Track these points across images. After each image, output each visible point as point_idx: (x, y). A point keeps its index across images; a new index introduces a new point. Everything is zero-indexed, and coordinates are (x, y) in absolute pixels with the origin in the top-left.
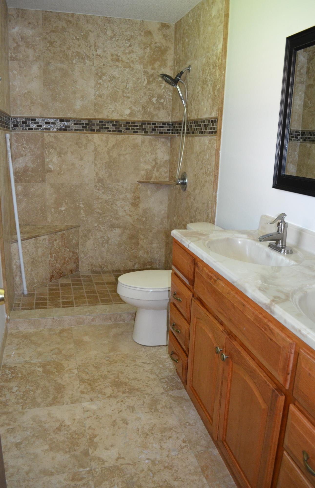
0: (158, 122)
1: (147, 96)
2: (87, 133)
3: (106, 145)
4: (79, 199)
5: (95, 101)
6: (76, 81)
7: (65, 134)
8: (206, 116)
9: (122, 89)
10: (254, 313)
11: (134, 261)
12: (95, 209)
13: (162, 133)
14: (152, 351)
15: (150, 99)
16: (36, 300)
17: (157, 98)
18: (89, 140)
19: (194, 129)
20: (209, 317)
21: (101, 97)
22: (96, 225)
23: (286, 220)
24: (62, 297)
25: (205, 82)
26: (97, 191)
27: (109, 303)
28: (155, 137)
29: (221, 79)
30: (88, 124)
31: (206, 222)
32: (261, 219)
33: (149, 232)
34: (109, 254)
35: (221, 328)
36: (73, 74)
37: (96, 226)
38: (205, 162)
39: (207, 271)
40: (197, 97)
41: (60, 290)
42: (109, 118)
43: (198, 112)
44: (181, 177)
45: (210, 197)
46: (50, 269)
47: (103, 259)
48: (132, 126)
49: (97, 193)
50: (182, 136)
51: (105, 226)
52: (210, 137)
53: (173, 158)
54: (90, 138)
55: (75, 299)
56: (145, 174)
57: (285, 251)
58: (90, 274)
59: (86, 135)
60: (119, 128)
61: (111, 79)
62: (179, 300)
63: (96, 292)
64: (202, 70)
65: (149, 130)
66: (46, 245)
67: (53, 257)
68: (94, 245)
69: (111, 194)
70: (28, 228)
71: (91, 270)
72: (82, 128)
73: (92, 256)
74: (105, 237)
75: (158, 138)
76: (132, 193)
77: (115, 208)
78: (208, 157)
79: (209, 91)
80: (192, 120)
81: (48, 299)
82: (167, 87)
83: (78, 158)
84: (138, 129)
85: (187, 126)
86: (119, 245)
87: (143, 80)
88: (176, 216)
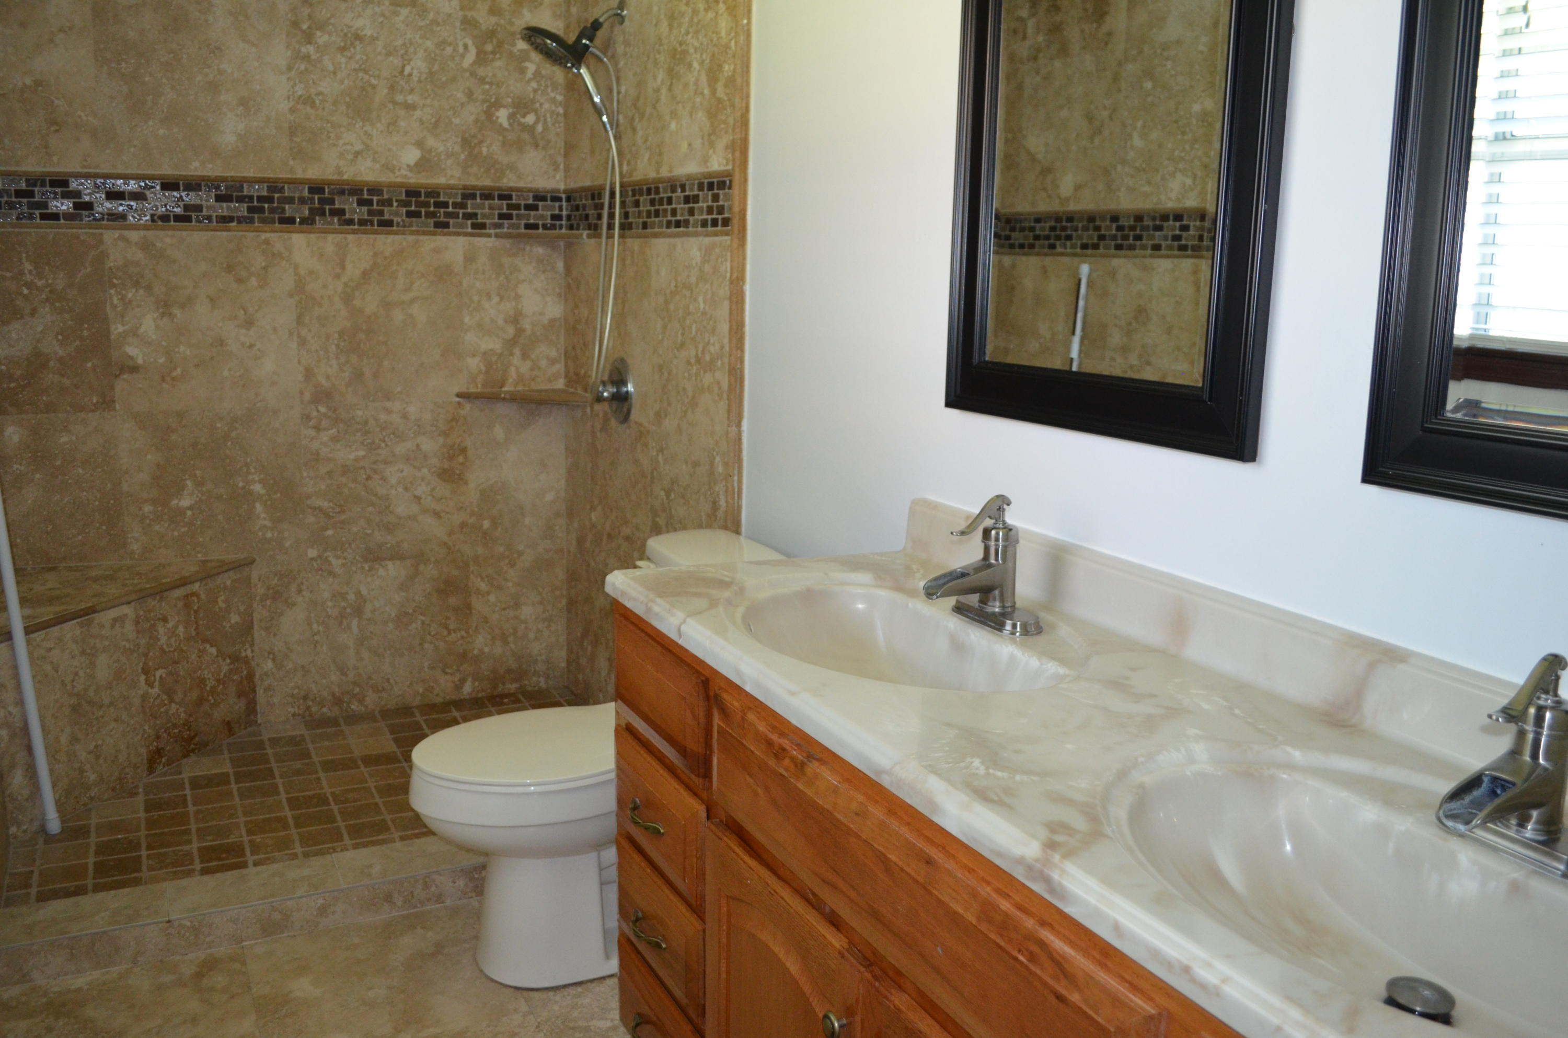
0: (519, 190)
1: (477, 104)
2: (266, 232)
3: (338, 270)
4: (247, 465)
5: (292, 118)
6: (218, 48)
7: (184, 233)
8: (690, 168)
9: (387, 79)
10: (974, 894)
11: (458, 670)
12: (308, 497)
13: (535, 227)
14: (556, 1008)
15: (489, 115)
16: (97, 853)
17: (511, 110)
18: (274, 255)
19: (649, 212)
20: (783, 899)
21: (313, 105)
22: (312, 553)
23: (1010, 518)
24: (198, 830)
25: (679, 56)
26: (312, 433)
27: (380, 837)
28: (510, 241)
29: (736, 43)
30: (270, 200)
31: (709, 526)
32: (912, 513)
33: (505, 568)
34: (365, 654)
35: (836, 941)
36: (206, 21)
37: (312, 559)
38: (695, 322)
39: (762, 727)
40: (654, 107)
41: (190, 803)
42: (345, 177)
43: (660, 154)
44: (610, 376)
45: (717, 443)
46: (146, 727)
47: (345, 674)
48: (427, 205)
49: (312, 439)
50: (608, 238)
51: (346, 554)
52: (708, 240)
53: (576, 312)
54: (278, 246)
55: (250, 832)
56: (483, 368)
57: (1014, 626)
58: (301, 731)
59: (264, 236)
60: (381, 213)
61: (349, 43)
62: (655, 829)
63: (327, 799)
64: (665, 15)
65: (488, 218)
66: (128, 640)
67: (157, 683)
68: (310, 624)
69: (362, 443)
70: (52, 581)
71: (304, 717)
72: (246, 214)
73: (303, 667)
74: (347, 593)
75: (522, 246)
76: (440, 435)
77: (382, 491)
78: (702, 306)
79: (696, 83)
80: (640, 183)
81: (144, 845)
82: (543, 72)
83: (236, 317)
84: (448, 215)
85: (623, 203)
86: (403, 619)
87: (461, 49)
88: (599, 508)
